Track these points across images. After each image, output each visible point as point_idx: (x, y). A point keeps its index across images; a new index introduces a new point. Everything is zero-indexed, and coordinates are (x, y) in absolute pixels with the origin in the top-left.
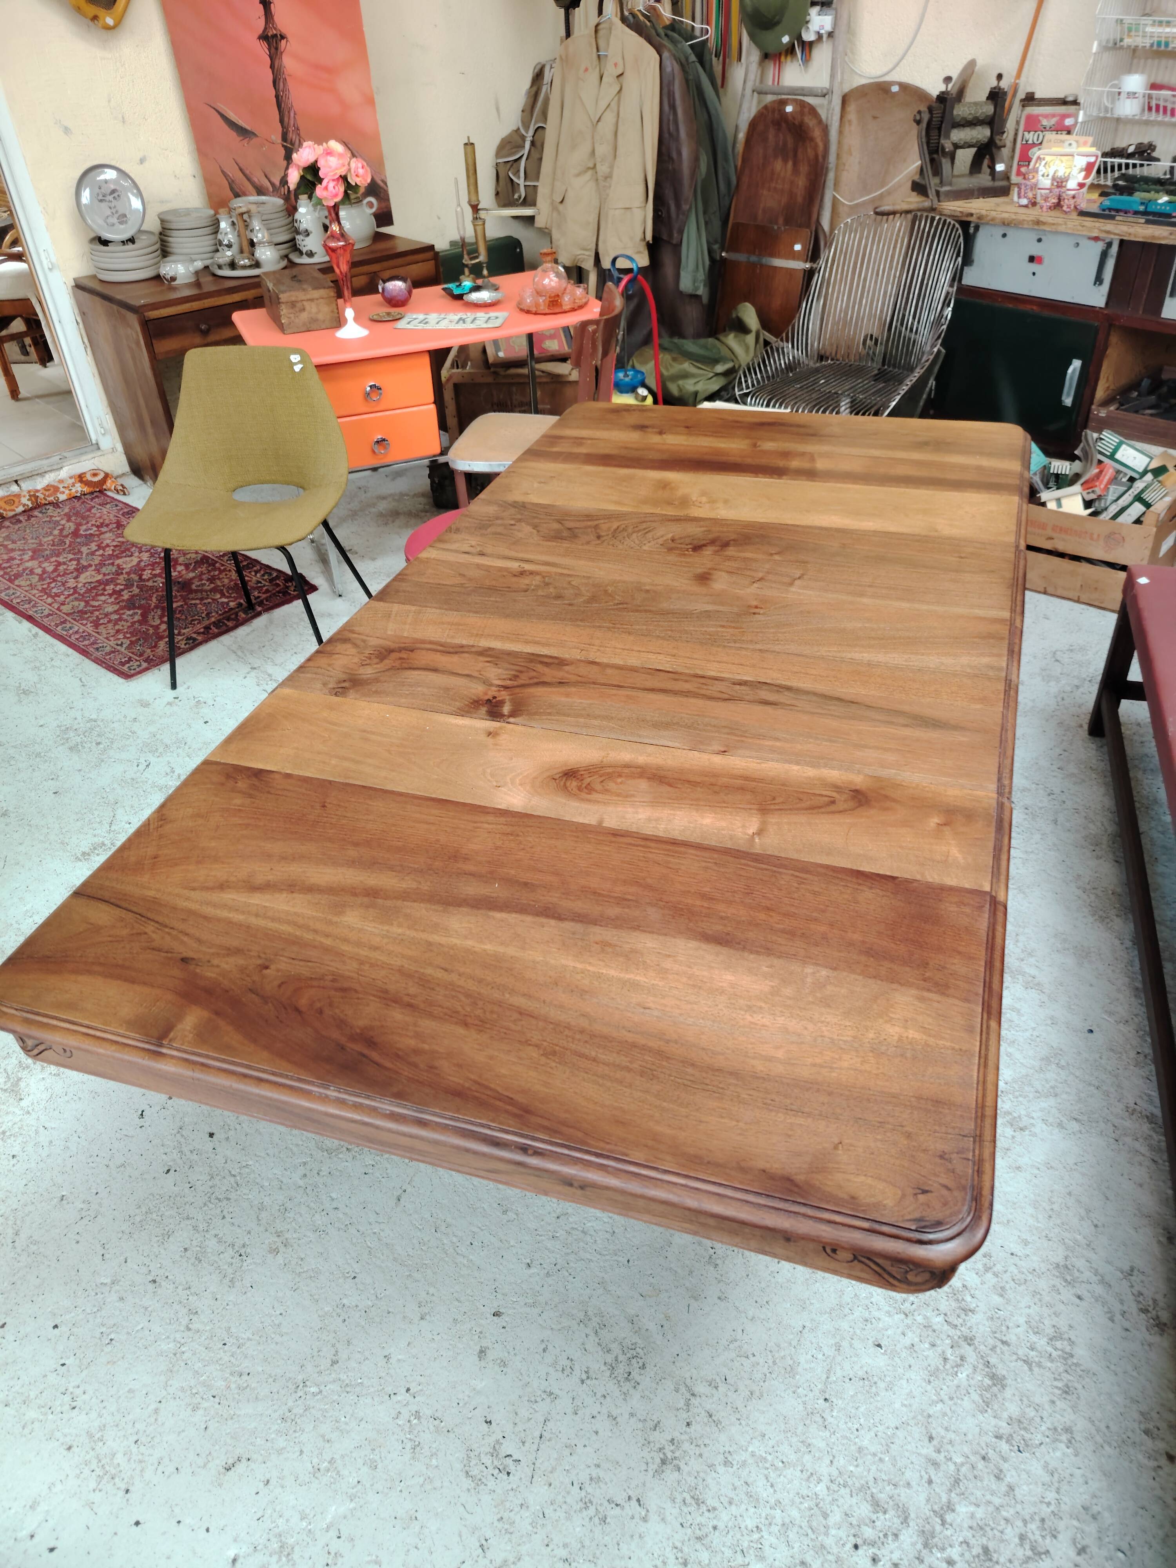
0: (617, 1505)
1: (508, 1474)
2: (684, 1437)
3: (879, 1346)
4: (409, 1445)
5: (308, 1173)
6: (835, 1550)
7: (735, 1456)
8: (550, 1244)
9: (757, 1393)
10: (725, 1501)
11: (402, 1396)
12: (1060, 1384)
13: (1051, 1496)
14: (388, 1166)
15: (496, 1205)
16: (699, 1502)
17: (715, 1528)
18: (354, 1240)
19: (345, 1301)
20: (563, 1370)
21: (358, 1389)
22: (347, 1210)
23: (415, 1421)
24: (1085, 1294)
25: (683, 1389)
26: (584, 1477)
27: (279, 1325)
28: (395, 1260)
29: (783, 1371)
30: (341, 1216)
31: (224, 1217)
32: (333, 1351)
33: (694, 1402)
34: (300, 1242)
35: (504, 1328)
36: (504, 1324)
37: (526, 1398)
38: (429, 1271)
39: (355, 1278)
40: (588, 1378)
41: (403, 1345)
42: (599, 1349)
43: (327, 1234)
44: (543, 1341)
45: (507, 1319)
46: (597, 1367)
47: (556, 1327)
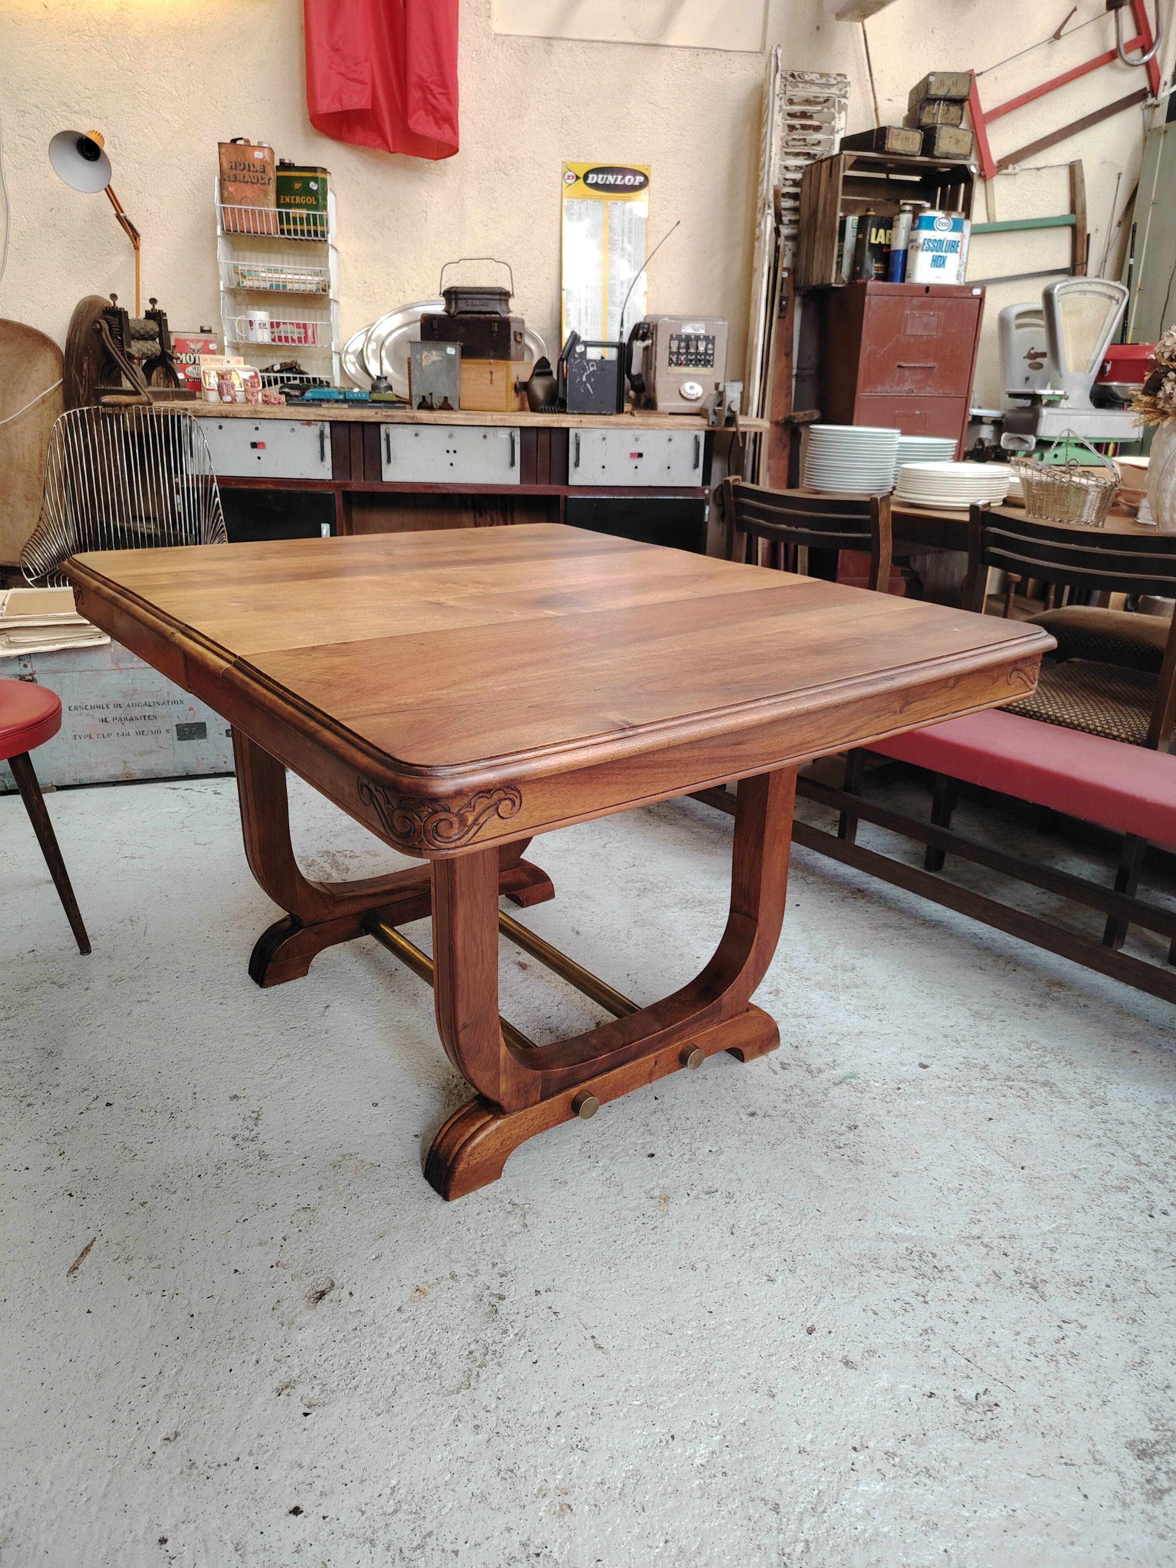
0: (1063, 1339)
1: (996, 1405)
2: (1017, 1263)
3: (990, 1119)
4: (923, 1478)
5: (476, 1422)
6: (1150, 1228)
7: (1048, 1242)
8: (758, 1253)
9: (998, 1201)
10: (1085, 1268)
11: (861, 1458)
12: (1063, 1063)
13: (1143, 1110)
14: (545, 1336)
15: (679, 1271)
16: (1081, 1284)
17: (1108, 1286)
18: (621, 1415)
19: (698, 1461)
20: (905, 1310)
21: (827, 1500)
22: (570, 1404)
23: (897, 1460)
24: (1003, 1018)
25: (971, 1242)
26: (1026, 1349)
27: (681, 1550)
28: (678, 1387)
29: (984, 1177)
30: (573, 1413)
31: (456, 1553)
32: (758, 1503)
33: (986, 1240)
34: (574, 1474)
35: (830, 1332)
36: (827, 1330)
37: (921, 1352)
38: (717, 1364)
39: (673, 1437)
40: (923, 1296)
41: (794, 1428)
42: (897, 1274)
43: (587, 1439)
44: (864, 1310)
45: (822, 1325)
46: (915, 1285)
47: (855, 1293)
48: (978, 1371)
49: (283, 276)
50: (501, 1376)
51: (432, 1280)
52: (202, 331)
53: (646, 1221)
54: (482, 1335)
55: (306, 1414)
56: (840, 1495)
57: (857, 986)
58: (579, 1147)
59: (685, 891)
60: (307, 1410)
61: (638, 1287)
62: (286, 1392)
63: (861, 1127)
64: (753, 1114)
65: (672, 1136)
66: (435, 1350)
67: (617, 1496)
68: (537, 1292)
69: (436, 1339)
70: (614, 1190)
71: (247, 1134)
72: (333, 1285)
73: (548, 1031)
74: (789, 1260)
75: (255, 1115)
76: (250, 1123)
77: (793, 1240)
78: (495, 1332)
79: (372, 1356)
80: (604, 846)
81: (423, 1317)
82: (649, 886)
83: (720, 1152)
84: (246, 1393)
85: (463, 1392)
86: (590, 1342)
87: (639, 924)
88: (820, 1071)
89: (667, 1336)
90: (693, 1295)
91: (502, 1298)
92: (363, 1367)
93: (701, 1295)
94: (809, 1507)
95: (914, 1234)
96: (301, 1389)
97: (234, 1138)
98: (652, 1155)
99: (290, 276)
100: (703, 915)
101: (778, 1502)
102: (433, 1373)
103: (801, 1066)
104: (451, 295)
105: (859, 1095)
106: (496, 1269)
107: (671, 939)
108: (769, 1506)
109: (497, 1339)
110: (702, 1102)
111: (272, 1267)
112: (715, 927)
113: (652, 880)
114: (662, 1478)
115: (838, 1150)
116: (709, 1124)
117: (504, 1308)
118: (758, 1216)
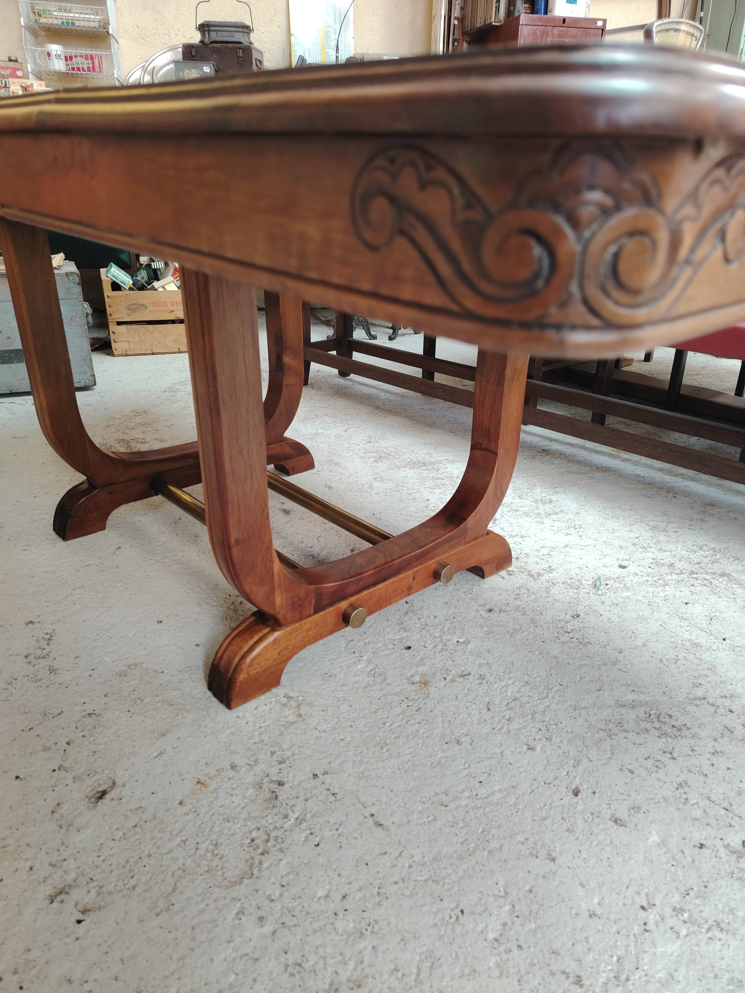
3: (687, 603)
4: (716, 933)
5: (260, 914)
8: (514, 726)
11: (651, 917)
12: (732, 559)
14: (325, 818)
15: (446, 747)
18: (408, 893)
19: (491, 936)
20: (657, 767)
21: (627, 966)
22: (355, 885)
23: (686, 915)
24: (676, 530)
25: (697, 702)
28: (460, 858)
29: (695, 649)
30: (359, 895)
32: (559, 976)
33: (711, 701)
34: (366, 963)
35: (594, 793)
36: (590, 791)
37: (681, 806)
38: (494, 831)
39: (462, 912)
40: (671, 753)
41: (581, 892)
42: (643, 735)
43: (376, 922)
44: (621, 770)
45: (586, 787)
46: (660, 743)
47: (609, 755)
48: (736, 819)
49: (71, 15)
50: (283, 863)
51: (213, 772)
52: (10, 60)
53: (410, 703)
54: (264, 822)
55: (79, 922)
56: (640, 959)
57: (556, 514)
58: (344, 645)
59: (411, 457)
60: (81, 917)
61: (410, 764)
62: (59, 898)
63: (582, 615)
64: (490, 611)
65: (424, 632)
66: (216, 840)
67: (413, 983)
68: (315, 776)
69: (217, 829)
70: (379, 679)
71: (39, 652)
72: (114, 784)
73: (311, 557)
74: (544, 729)
75: (48, 637)
76: (43, 644)
77: (544, 712)
78: (276, 817)
79: (152, 852)
80: (346, 431)
81: (204, 809)
82: (383, 455)
83: (467, 642)
84: (15, 903)
85: (246, 882)
86: (370, 820)
87: (378, 479)
88: (539, 575)
89: (443, 808)
90: (462, 767)
91: (281, 784)
92: (143, 864)
93: (469, 767)
94: (611, 975)
95: (648, 699)
96: (76, 895)
97: (26, 657)
98: (409, 648)
99: (77, 15)
100: (427, 472)
101: (580, 974)
102: (214, 864)
103: (523, 572)
104: (204, 28)
105: (575, 591)
106: (275, 757)
107: (404, 488)
108: (571, 979)
109: (278, 825)
110: (446, 603)
111: (54, 771)
112: (438, 479)
113: (385, 450)
114: (457, 958)
115: (567, 635)
116: (454, 620)
117: (284, 793)
118: (509, 693)
